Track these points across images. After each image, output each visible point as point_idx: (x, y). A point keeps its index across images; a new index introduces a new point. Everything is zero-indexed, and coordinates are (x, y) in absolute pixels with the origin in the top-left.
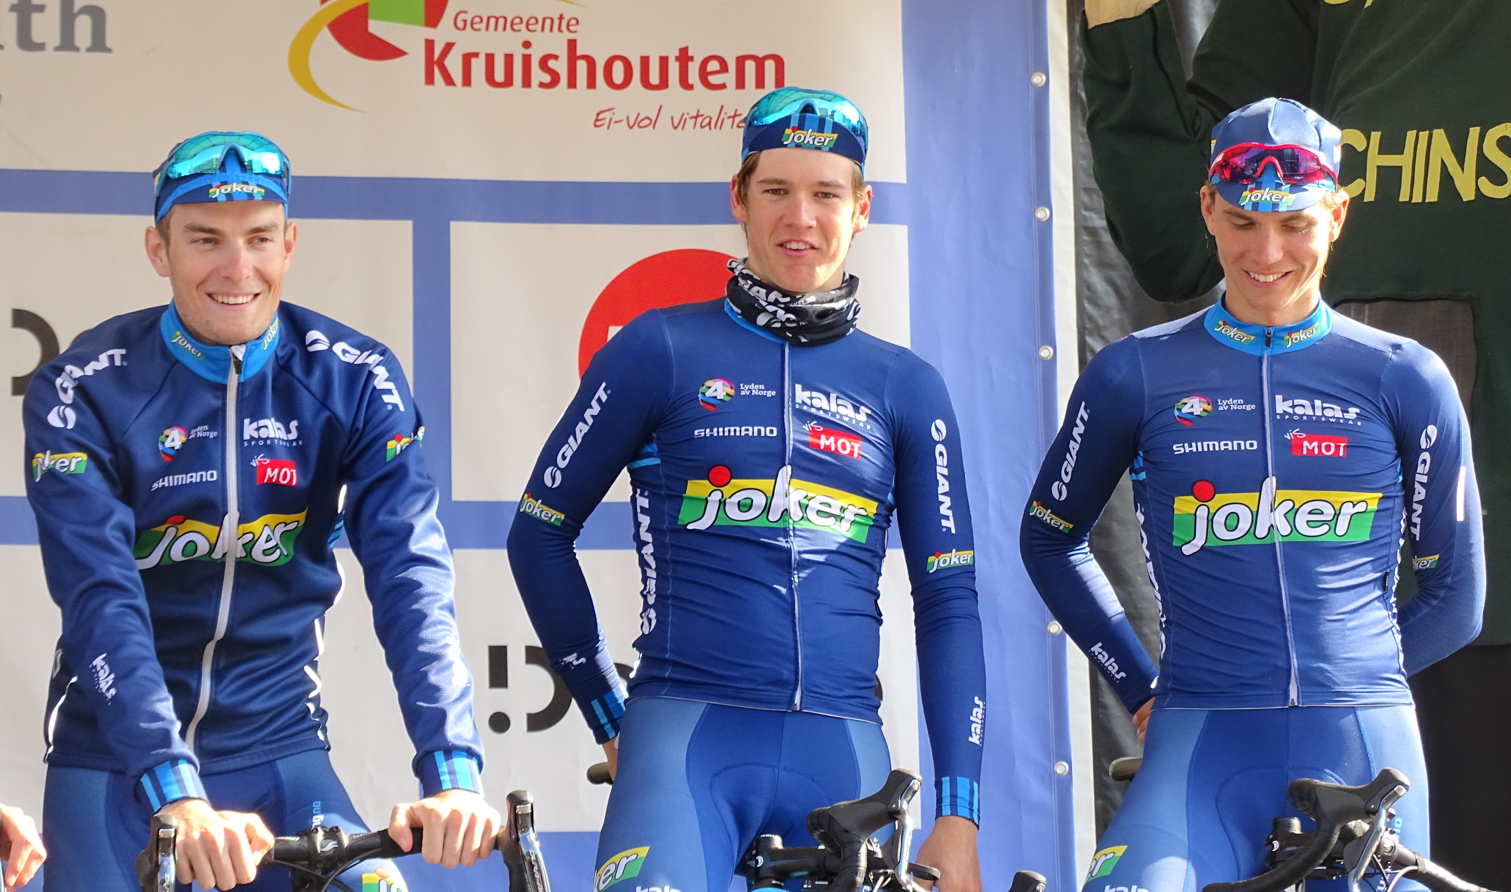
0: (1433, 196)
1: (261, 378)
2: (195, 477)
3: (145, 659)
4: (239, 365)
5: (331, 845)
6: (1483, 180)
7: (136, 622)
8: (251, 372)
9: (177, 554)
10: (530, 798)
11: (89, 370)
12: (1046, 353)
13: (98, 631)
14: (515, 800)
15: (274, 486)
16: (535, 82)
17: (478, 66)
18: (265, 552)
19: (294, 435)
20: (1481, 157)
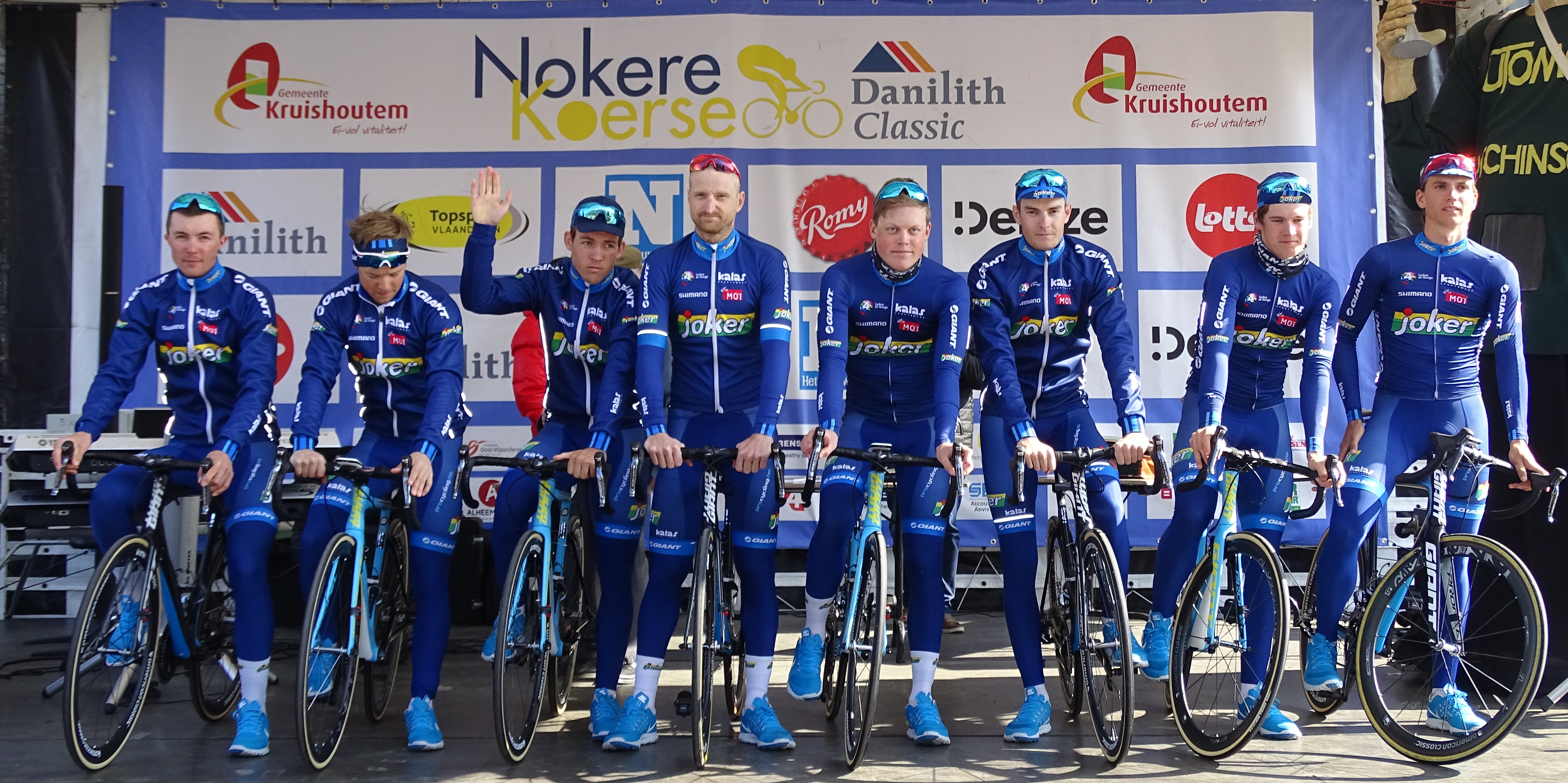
0: (1528, 172)
1: (1057, 263)
2: (1032, 301)
3: (1013, 380)
4: (1048, 258)
5: (1085, 455)
6: (1550, 165)
7: (1010, 365)
8: (1053, 261)
9: (1026, 332)
10: (1161, 438)
11: (991, 264)
12: (1373, 211)
13: (994, 369)
14: (1156, 438)
15: (1063, 306)
16: (1168, 110)
17: (1146, 105)
18: (1060, 331)
19: (1070, 285)
20: (1549, 156)
